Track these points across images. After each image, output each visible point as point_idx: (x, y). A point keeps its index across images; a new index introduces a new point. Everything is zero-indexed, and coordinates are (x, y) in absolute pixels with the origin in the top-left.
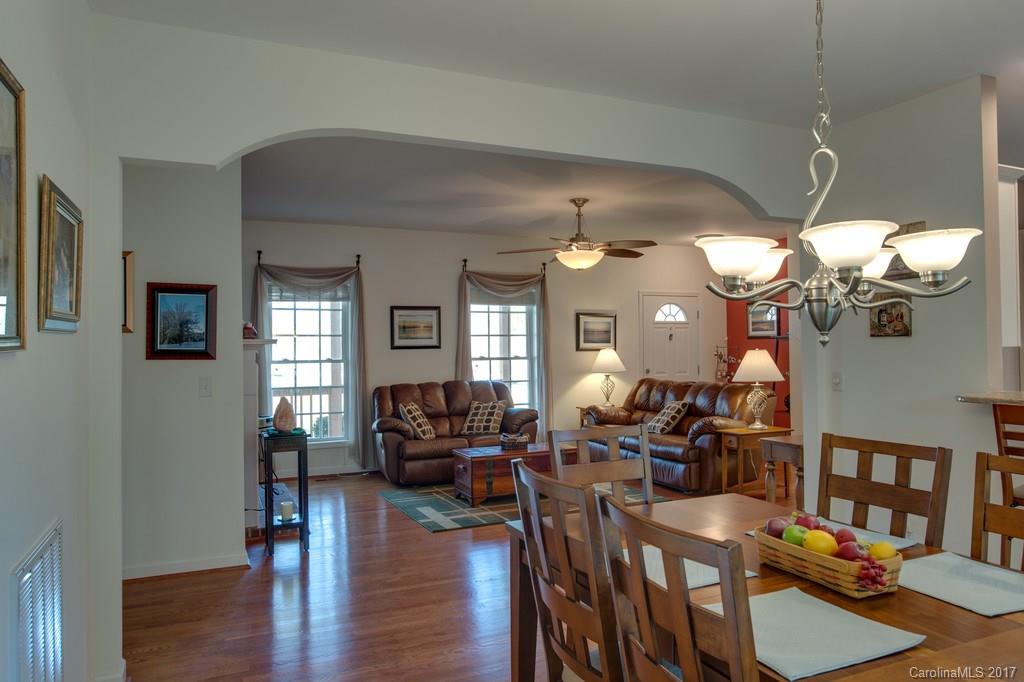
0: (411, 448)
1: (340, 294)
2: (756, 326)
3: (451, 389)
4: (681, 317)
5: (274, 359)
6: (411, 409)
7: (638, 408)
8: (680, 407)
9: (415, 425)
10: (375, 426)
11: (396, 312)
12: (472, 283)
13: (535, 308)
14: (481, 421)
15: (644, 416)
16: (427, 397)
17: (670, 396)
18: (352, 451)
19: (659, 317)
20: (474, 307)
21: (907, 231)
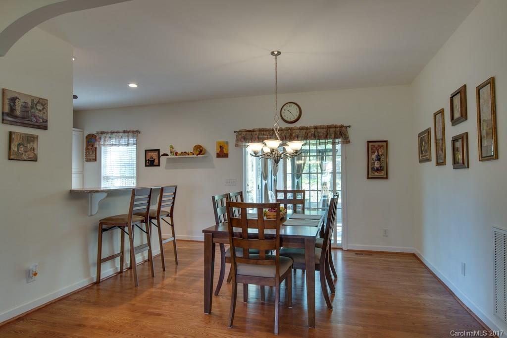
21: (39, 102)
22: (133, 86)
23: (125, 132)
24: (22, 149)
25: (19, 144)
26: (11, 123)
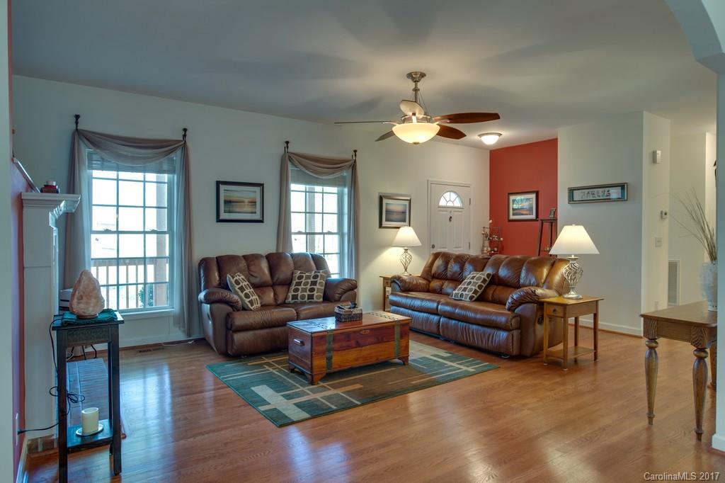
0: (240, 319)
1: (165, 167)
2: (516, 212)
3: (275, 260)
4: (457, 203)
5: (95, 228)
6: (237, 279)
7: (435, 277)
8: (485, 277)
9: (243, 295)
10: (202, 296)
11: (222, 187)
12: (293, 164)
13: (346, 190)
14: (304, 290)
15: (443, 284)
16: (252, 268)
17: (468, 267)
18: (178, 320)
19: (442, 203)
20: (293, 186)
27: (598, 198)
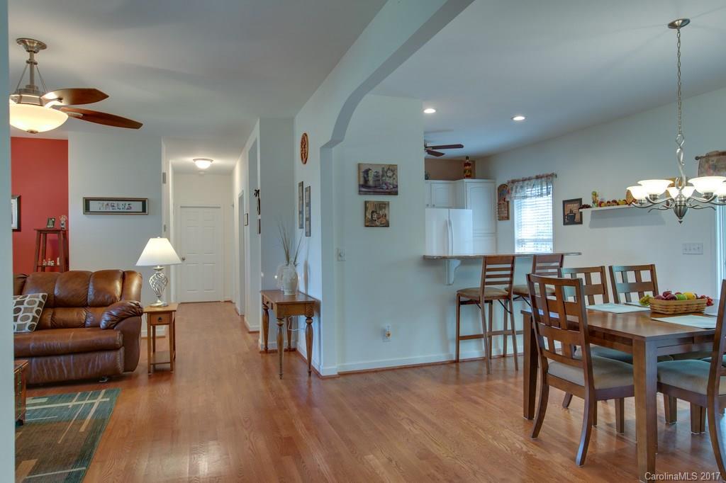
21: (389, 169)
22: (519, 118)
23: (537, 177)
24: (375, 216)
25: (373, 212)
26: (366, 193)
27: (118, 210)
